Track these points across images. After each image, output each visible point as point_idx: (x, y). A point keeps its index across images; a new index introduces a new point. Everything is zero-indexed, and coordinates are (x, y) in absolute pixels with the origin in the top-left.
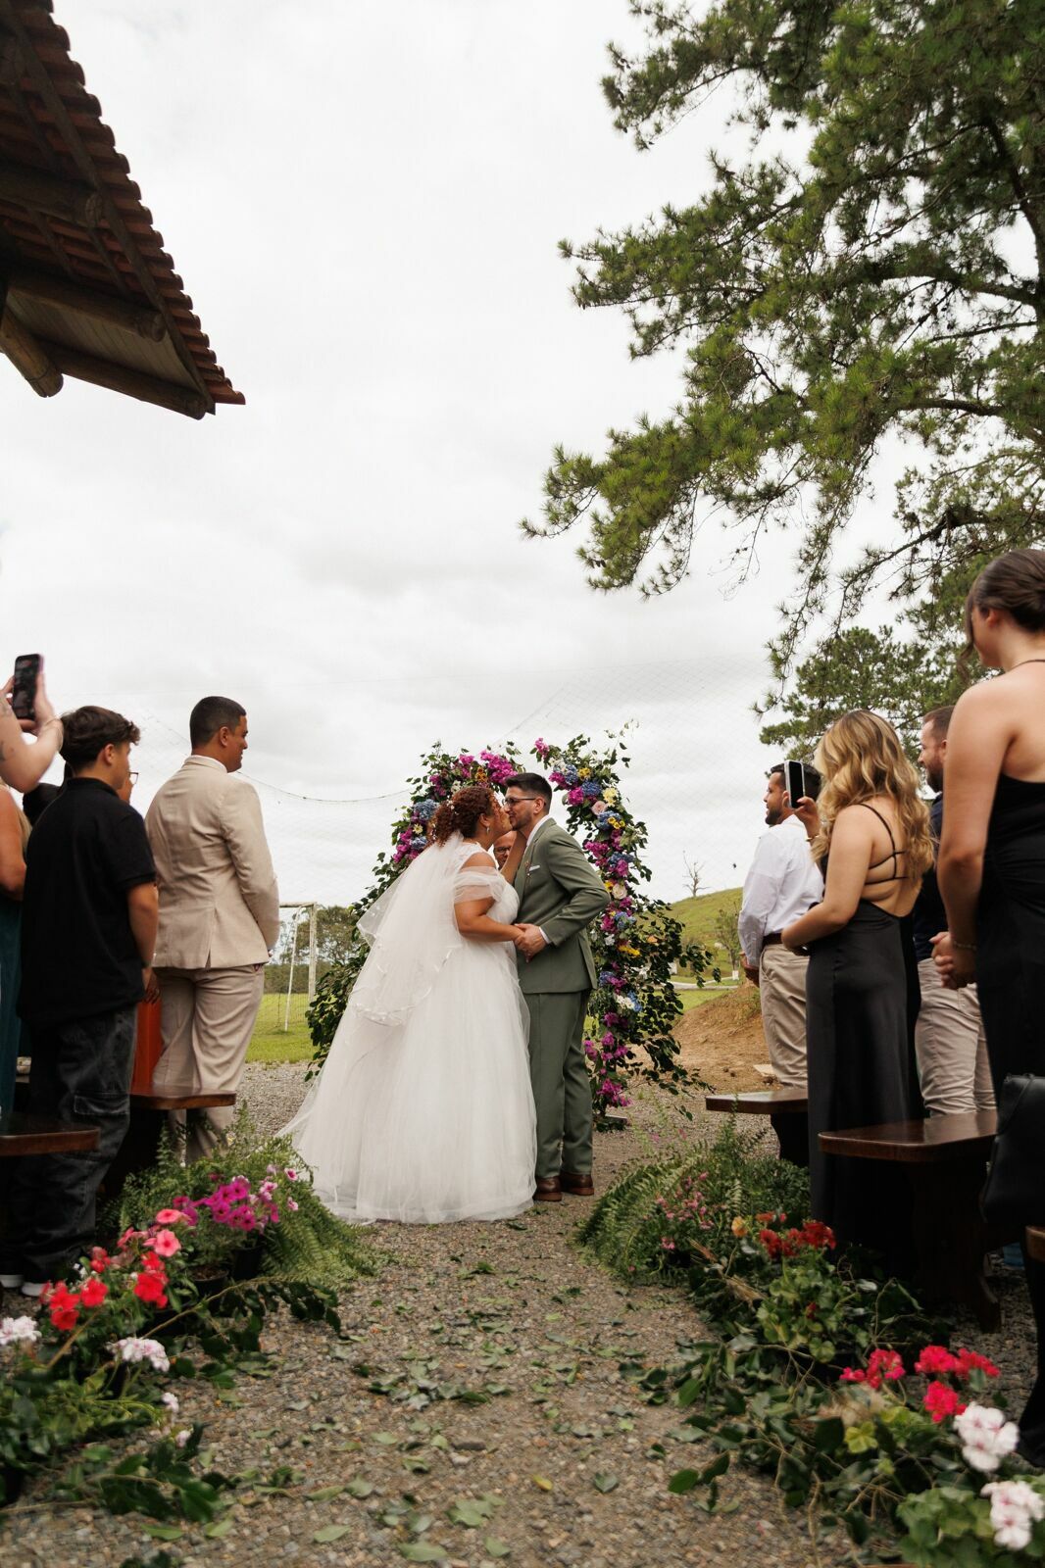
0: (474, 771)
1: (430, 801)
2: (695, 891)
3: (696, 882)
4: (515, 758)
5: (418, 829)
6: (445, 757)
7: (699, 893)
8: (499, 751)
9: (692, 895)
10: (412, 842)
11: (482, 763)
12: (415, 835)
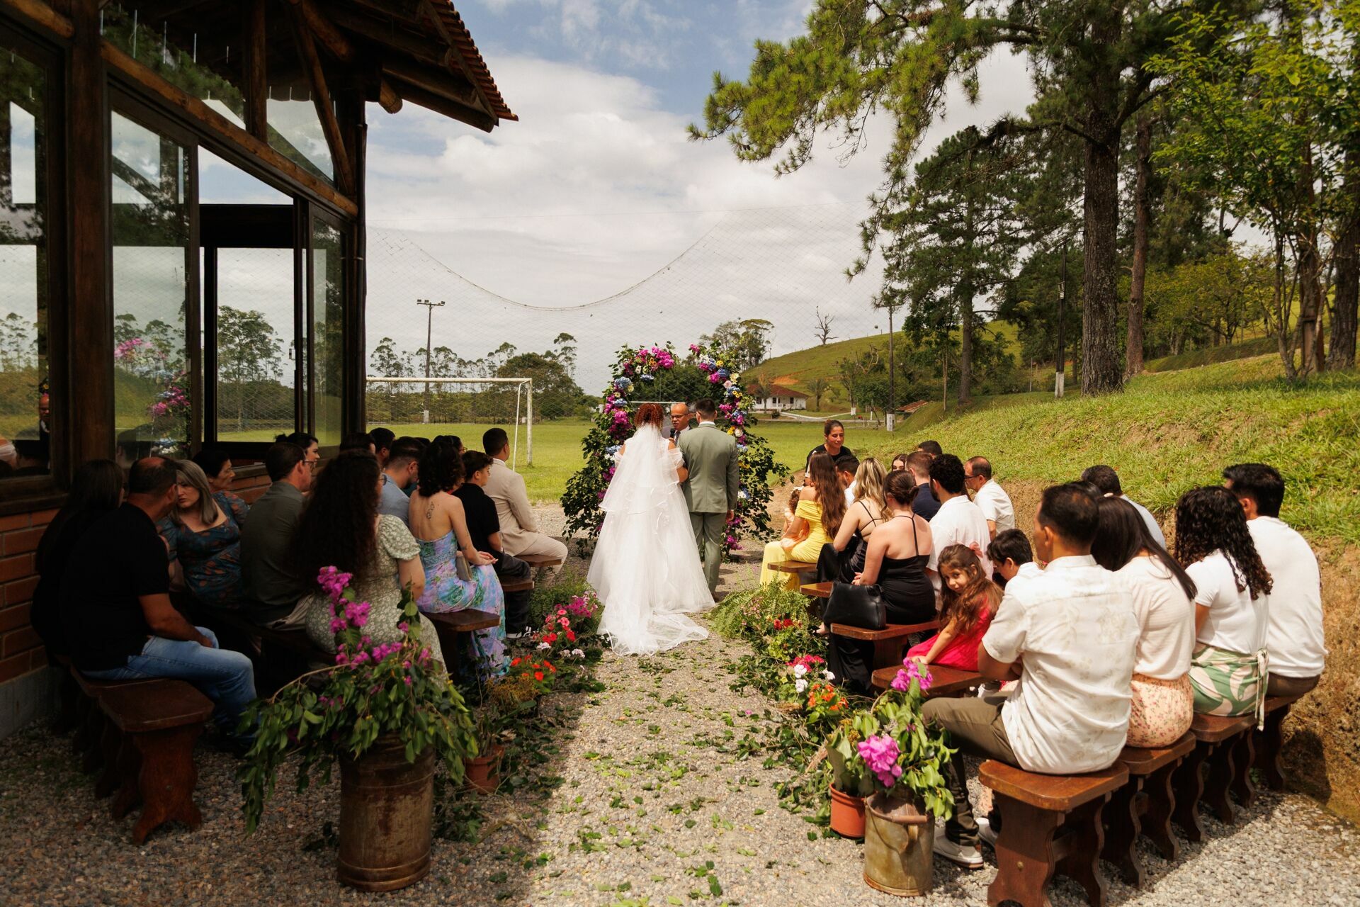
0: (648, 359)
1: (623, 378)
2: (824, 340)
3: (826, 332)
4: (673, 352)
5: (617, 395)
6: (630, 350)
7: (828, 342)
8: (662, 347)
9: (821, 343)
10: (614, 402)
11: (653, 354)
12: (616, 398)
